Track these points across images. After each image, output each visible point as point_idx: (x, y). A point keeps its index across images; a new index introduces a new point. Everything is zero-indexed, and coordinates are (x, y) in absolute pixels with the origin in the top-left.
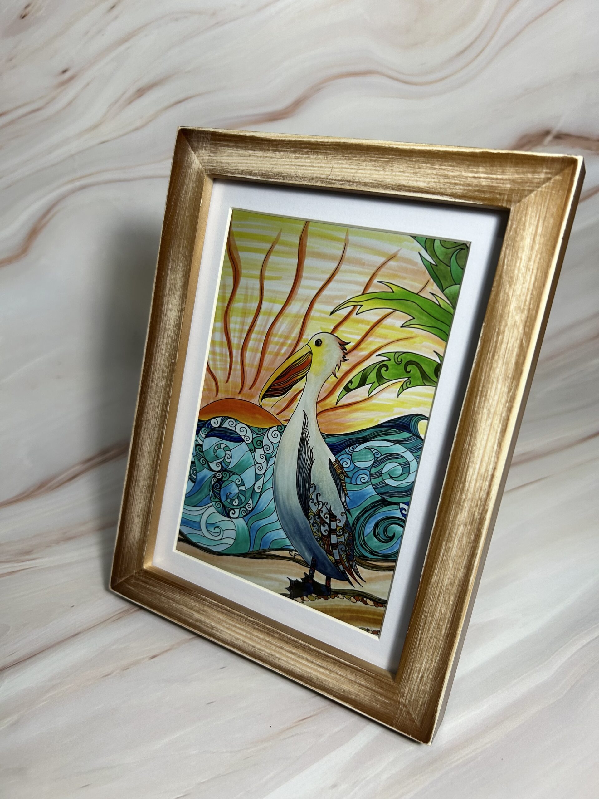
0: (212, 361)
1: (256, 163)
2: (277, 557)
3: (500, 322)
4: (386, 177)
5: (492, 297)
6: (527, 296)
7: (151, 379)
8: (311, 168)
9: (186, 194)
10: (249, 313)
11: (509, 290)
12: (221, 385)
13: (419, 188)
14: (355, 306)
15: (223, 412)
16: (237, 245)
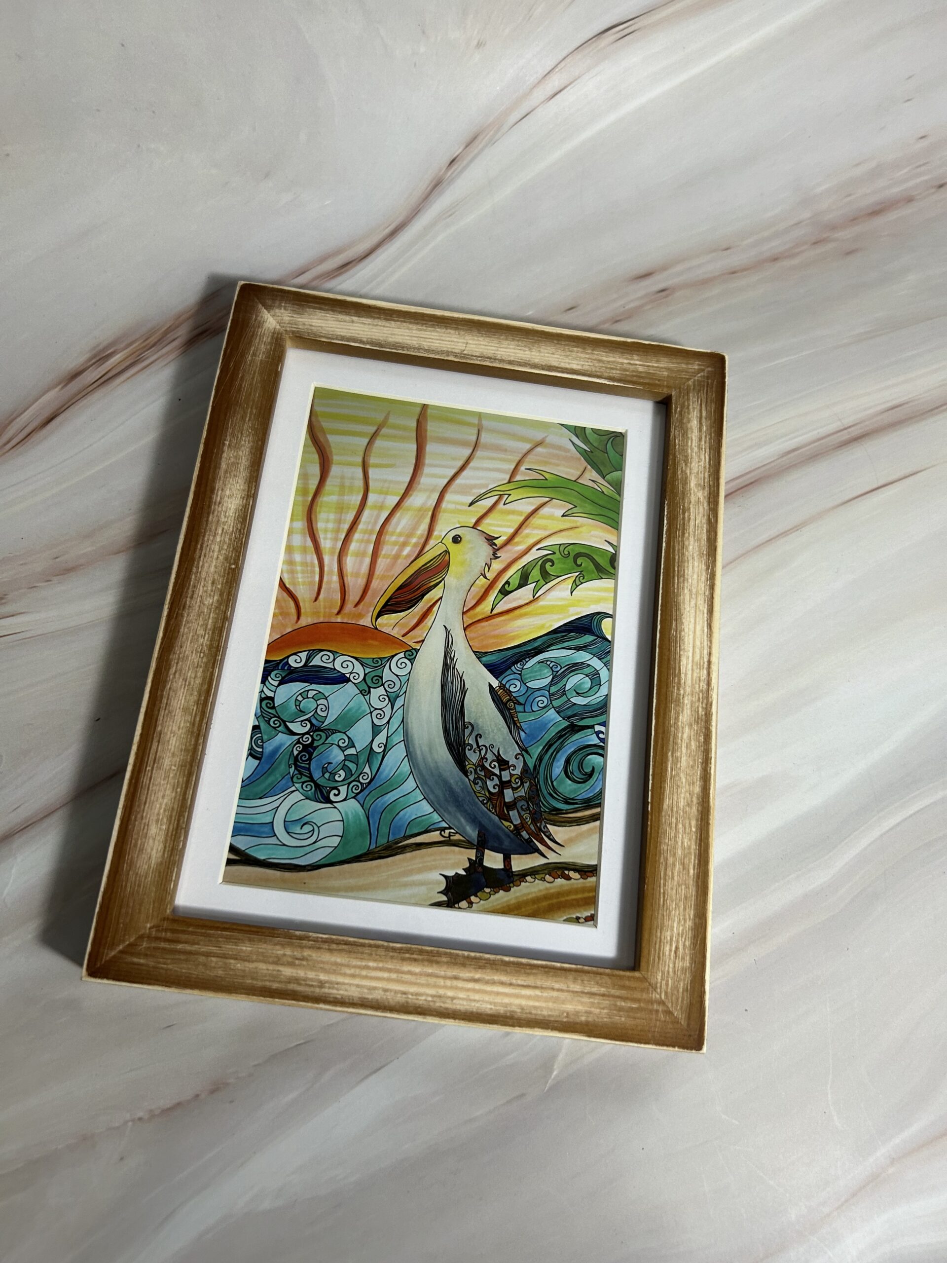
0: (287, 573)
2: (420, 846)
3: (683, 499)
4: (533, 357)
9: (255, 356)
10: (349, 508)
12: (305, 606)
14: (501, 495)
15: (311, 643)
16: (323, 426)
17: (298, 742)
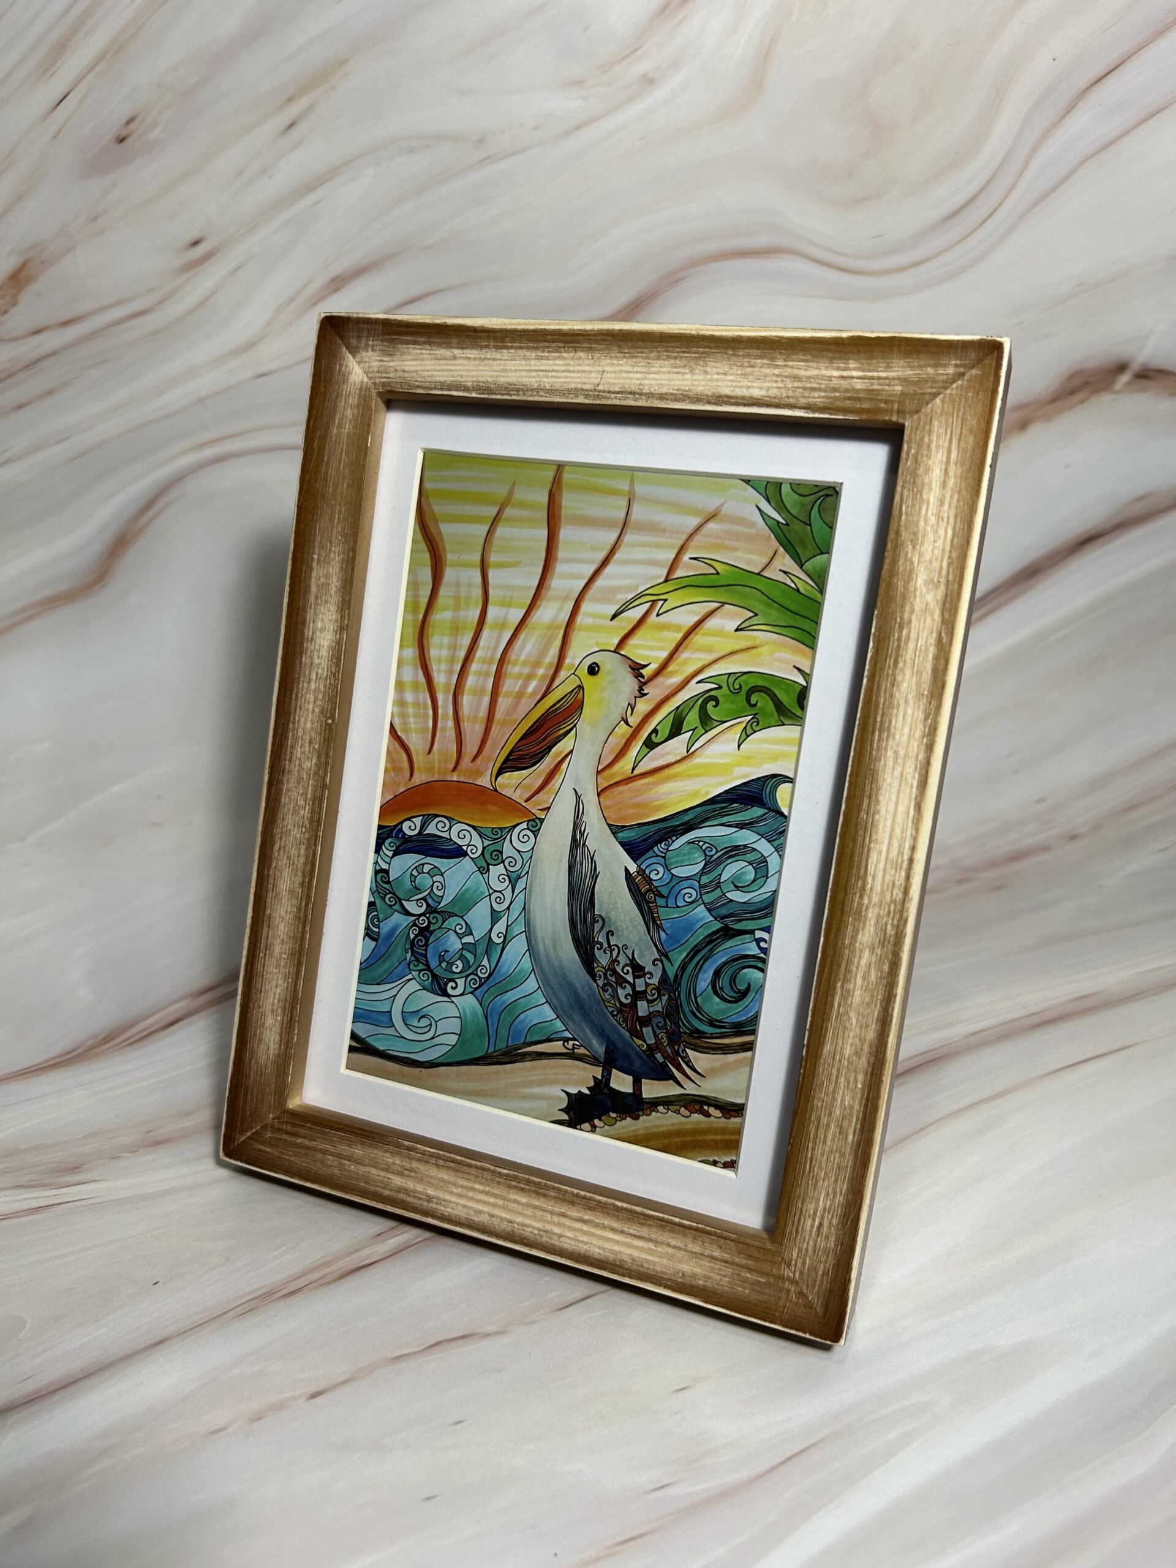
0: (398, 716)
1: (467, 370)
2: (541, 1055)
3: (903, 607)
4: (696, 383)
5: (886, 567)
6: (942, 561)
7: (288, 758)
8: (565, 374)
9: (341, 428)
10: (465, 628)
11: (912, 554)
12: (419, 759)
13: (752, 398)
14: (654, 601)
15: (426, 805)
16: (435, 512)
17: (414, 924)
